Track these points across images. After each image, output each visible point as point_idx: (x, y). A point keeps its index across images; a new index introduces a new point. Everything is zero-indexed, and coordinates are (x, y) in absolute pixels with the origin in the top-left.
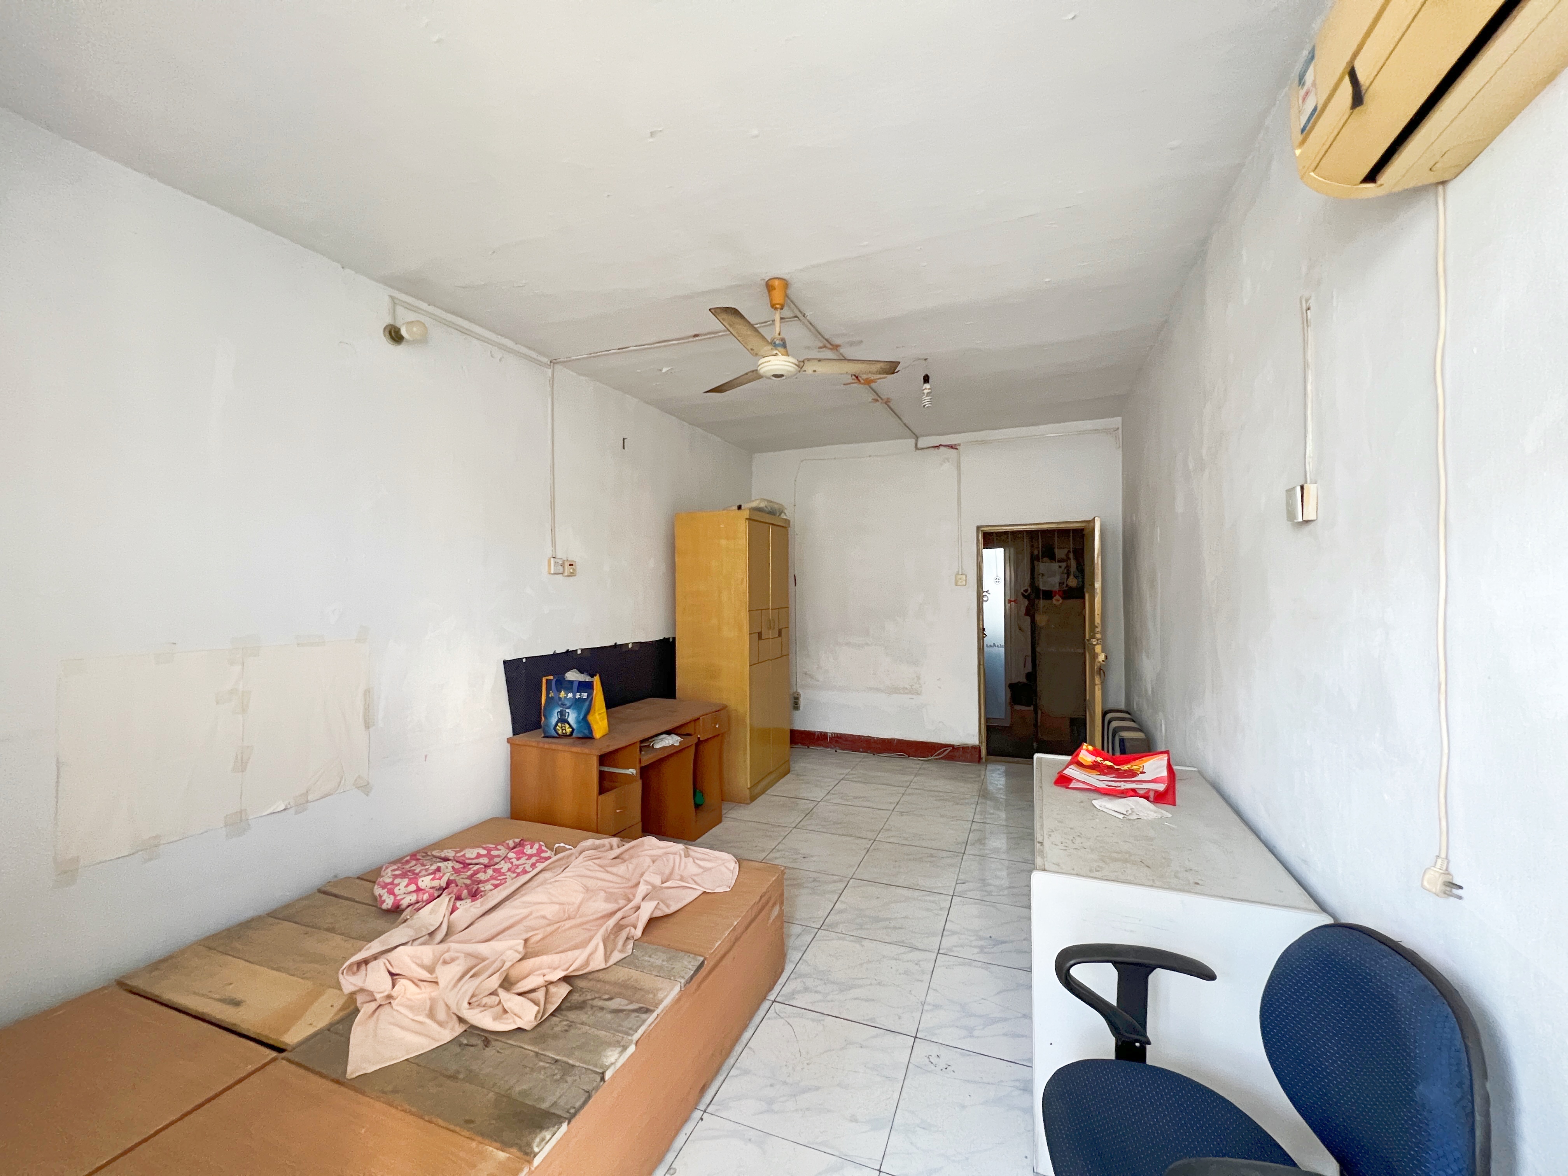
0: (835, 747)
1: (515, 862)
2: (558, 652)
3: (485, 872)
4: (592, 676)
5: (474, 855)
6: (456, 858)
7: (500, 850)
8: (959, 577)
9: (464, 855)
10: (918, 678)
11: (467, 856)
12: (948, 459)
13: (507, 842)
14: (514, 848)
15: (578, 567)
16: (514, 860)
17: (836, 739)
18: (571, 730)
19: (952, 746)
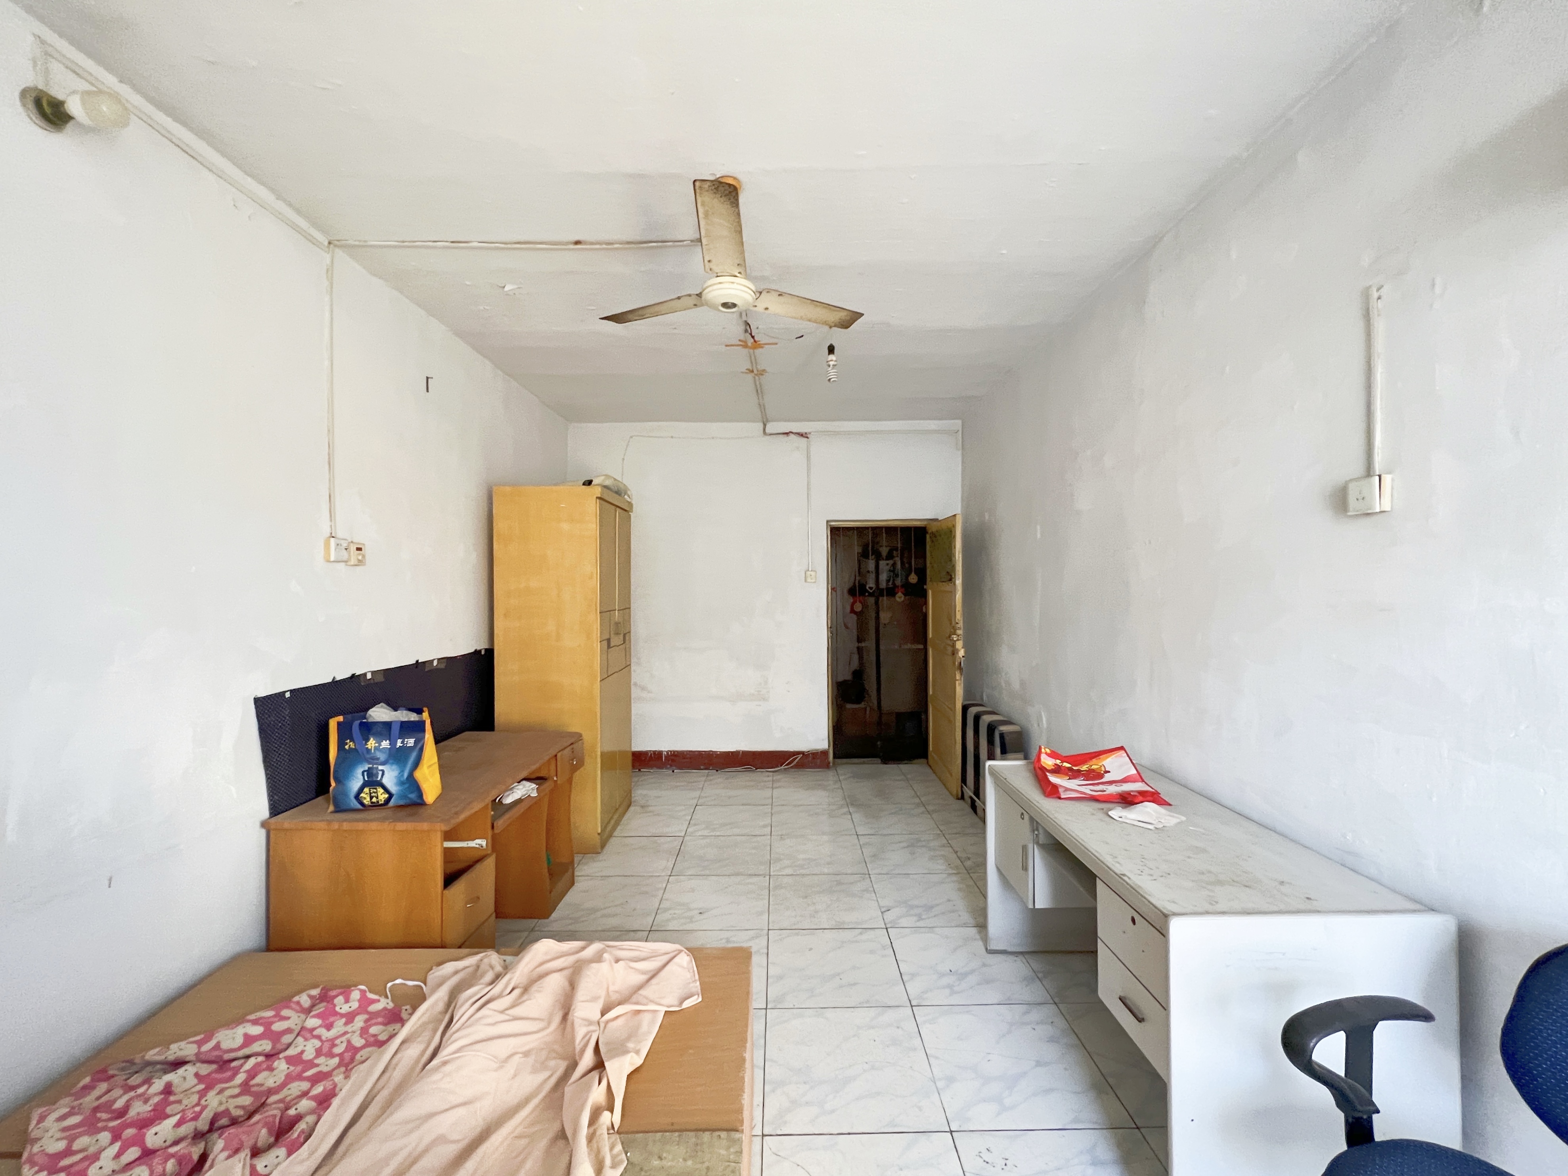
0: (671, 766)
1: (326, 1034)
2: (338, 678)
3: (271, 1069)
4: (419, 712)
5: (240, 1041)
6: (203, 1057)
7: (289, 1018)
8: (808, 573)
9: (217, 1046)
10: (766, 682)
11: (225, 1046)
12: (798, 448)
13: (296, 999)
14: (313, 1006)
15: (367, 551)
16: (322, 1032)
17: (673, 758)
18: (387, 796)
19: (803, 753)
